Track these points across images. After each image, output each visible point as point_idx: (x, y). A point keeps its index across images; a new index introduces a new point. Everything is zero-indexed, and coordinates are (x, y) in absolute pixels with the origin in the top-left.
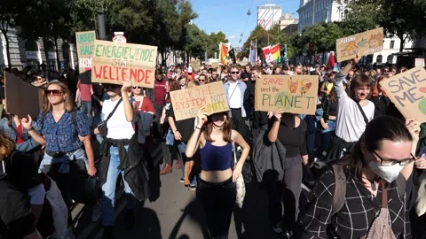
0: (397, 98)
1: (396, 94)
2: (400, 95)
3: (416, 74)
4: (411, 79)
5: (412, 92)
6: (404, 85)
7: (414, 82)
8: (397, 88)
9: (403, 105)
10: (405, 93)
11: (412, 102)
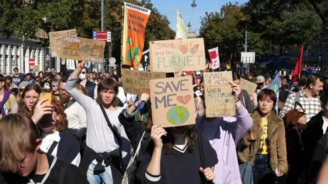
0: (156, 99)
1: (157, 95)
2: (160, 97)
3: (183, 83)
4: (176, 86)
5: (170, 98)
6: (168, 89)
7: (177, 89)
8: (161, 90)
9: (157, 107)
10: (164, 97)
11: (165, 107)
